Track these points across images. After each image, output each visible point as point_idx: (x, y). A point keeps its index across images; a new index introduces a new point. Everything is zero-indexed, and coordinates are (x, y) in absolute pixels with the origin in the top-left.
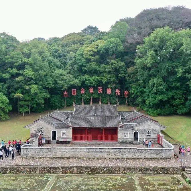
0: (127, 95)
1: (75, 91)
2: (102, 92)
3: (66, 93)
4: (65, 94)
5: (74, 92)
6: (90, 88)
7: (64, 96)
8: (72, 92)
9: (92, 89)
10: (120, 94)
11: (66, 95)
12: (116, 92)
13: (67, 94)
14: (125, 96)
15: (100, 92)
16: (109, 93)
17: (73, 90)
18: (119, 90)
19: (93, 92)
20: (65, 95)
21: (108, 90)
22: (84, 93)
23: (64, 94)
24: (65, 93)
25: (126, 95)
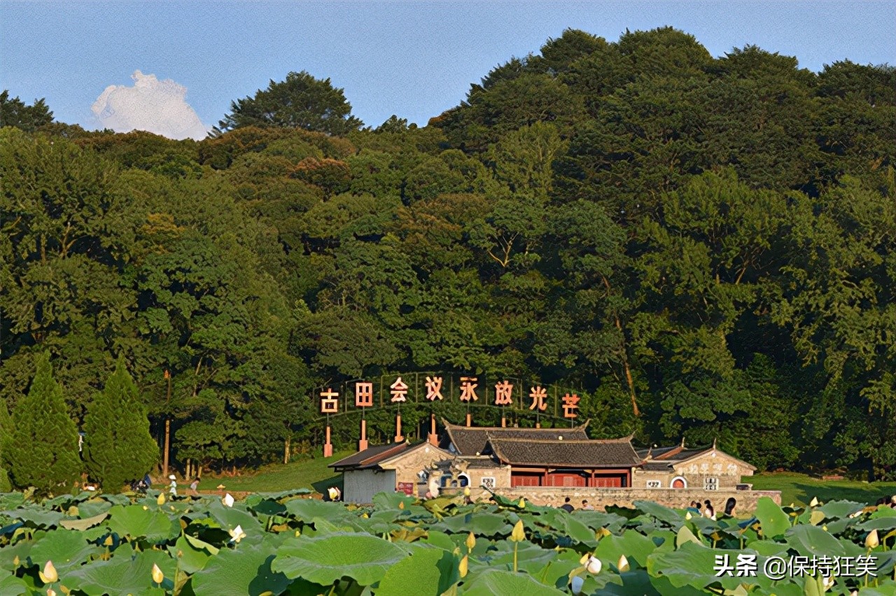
0: (576, 411)
1: (367, 391)
2: (475, 398)
3: (333, 398)
4: (327, 404)
5: (364, 394)
6: (428, 379)
7: (324, 410)
8: (358, 394)
9: (436, 384)
10: (545, 405)
11: (332, 405)
12: (532, 398)
13: (335, 401)
14: (567, 415)
15: (468, 398)
16: (505, 402)
17: (361, 388)
18: (544, 390)
19: (441, 397)
20: (327, 407)
21: (498, 391)
22: (403, 399)
23: (324, 401)
24: (326, 398)
25: (570, 411)
